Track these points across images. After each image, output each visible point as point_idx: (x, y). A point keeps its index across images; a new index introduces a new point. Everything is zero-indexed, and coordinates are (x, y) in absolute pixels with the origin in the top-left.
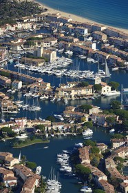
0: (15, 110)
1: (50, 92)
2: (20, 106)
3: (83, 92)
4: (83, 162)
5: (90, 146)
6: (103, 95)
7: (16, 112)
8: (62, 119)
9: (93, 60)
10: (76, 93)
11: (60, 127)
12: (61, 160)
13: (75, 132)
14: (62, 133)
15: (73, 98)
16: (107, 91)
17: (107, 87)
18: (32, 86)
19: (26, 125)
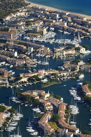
0: (34, 65)
1: (51, 53)
2: (36, 62)
3: (70, 52)
4: (87, 94)
5: (88, 85)
6: (81, 53)
7: (35, 66)
8: (63, 69)
9: (67, 33)
10: (66, 53)
11: (65, 74)
12: (72, 93)
13: (74, 76)
14: (66, 77)
15: (65, 56)
16: (83, 51)
17: (83, 48)
18: (40, 50)
19: (45, 74)
